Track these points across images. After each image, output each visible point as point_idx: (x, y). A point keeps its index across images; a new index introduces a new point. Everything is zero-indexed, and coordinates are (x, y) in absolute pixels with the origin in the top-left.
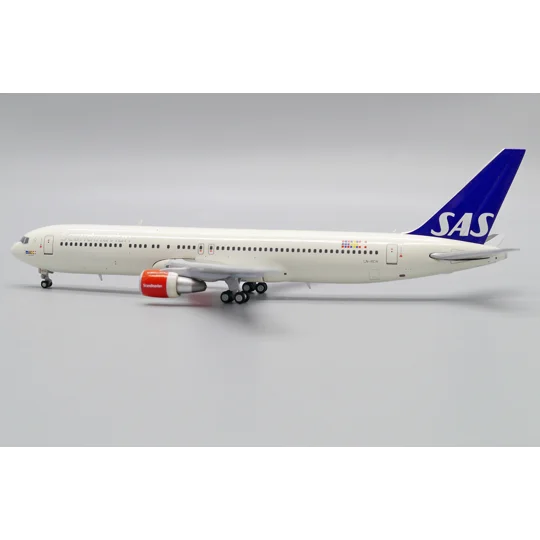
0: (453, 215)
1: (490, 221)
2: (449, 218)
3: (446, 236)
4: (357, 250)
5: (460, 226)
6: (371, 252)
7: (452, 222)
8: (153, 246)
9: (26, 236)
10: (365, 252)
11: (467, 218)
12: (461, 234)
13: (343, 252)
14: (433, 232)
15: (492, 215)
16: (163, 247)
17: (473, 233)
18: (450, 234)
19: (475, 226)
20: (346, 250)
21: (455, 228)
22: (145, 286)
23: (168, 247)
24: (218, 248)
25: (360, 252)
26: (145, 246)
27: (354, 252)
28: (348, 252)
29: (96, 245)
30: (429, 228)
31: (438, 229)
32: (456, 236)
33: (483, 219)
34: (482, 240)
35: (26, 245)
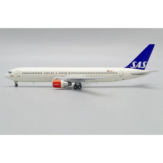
0: (136, 62)
1: (146, 64)
2: (135, 63)
3: (134, 68)
4: (111, 73)
5: (138, 65)
6: (115, 73)
7: (136, 64)
8: (52, 73)
9: (10, 71)
10: (114, 73)
11: (140, 63)
12: (138, 67)
13: (107, 73)
14: (131, 67)
15: (146, 62)
16: (55, 73)
17: (141, 67)
18: (135, 67)
19: (142, 65)
20: (108, 72)
21: (137, 66)
22: (54, 84)
23: (56, 73)
24: (71, 73)
25: (112, 73)
26: (49, 73)
27: (110, 73)
28: (109, 73)
29: (32, 73)
30: (130, 66)
31: (132, 66)
32: (137, 68)
33: (144, 63)
34: (144, 69)
35: (11, 74)
